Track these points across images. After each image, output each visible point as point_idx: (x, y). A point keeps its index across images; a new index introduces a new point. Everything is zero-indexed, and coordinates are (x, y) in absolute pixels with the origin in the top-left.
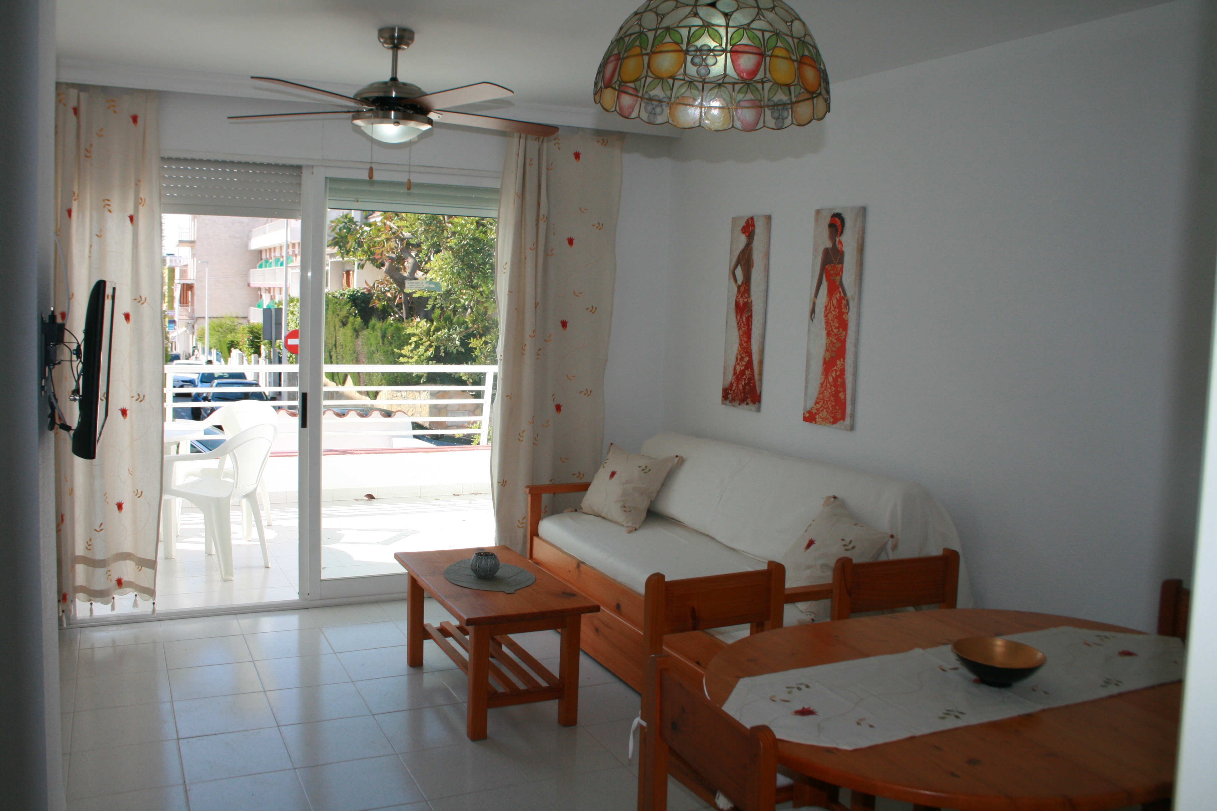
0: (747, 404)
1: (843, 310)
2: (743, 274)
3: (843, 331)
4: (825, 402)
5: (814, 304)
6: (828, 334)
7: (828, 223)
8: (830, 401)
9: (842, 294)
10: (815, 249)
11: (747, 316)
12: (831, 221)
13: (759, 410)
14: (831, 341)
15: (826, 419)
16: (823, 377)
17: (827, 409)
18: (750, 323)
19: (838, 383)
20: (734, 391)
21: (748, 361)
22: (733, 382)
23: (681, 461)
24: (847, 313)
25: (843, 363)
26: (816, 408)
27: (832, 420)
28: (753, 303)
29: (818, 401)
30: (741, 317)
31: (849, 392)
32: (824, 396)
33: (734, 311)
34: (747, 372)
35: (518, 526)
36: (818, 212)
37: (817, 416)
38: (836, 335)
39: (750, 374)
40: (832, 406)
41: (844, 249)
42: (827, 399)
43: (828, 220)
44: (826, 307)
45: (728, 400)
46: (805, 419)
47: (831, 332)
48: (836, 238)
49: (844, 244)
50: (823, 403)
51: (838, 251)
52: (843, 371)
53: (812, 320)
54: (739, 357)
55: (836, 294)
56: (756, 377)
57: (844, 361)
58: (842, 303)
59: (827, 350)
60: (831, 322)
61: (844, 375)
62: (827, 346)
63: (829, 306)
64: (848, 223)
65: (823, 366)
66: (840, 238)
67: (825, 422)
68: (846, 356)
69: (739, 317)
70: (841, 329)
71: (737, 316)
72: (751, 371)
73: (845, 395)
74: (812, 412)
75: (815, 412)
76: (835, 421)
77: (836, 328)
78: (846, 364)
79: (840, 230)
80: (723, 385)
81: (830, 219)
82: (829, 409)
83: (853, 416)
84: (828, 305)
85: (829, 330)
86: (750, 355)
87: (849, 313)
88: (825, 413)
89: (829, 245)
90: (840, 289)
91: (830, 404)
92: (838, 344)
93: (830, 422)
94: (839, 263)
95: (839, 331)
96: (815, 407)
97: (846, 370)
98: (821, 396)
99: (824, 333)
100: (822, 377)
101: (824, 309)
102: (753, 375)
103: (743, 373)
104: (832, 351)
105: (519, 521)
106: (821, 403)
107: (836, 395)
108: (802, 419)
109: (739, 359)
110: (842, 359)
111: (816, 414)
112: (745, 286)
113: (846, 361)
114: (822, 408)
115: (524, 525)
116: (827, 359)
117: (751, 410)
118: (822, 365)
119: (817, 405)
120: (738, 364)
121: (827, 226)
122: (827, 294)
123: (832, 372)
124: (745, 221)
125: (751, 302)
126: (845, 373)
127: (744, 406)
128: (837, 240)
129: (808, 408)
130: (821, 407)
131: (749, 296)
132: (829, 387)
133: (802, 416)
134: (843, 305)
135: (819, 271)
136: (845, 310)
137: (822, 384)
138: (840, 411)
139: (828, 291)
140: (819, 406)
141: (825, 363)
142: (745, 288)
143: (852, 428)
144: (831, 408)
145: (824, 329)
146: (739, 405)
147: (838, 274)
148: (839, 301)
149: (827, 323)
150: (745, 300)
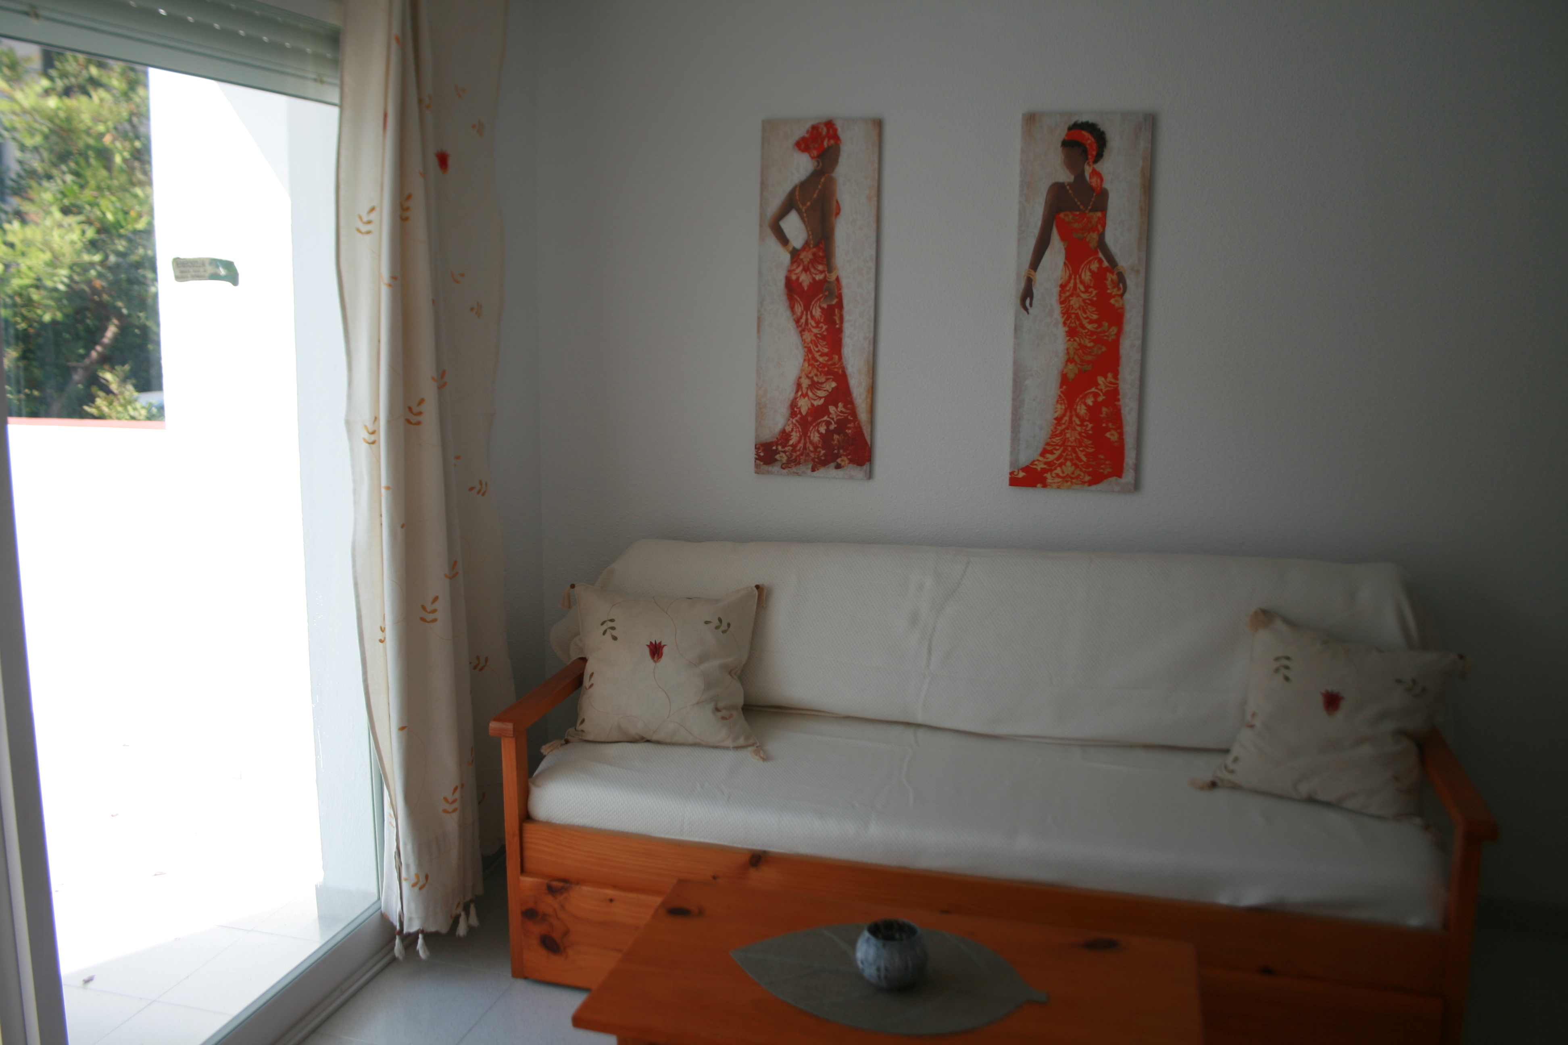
0: (838, 467)
1: (1109, 291)
2: (806, 227)
3: (1110, 327)
4: (1070, 449)
5: (1029, 283)
6: (1071, 333)
7: (1061, 139)
8: (1081, 446)
9: (1106, 264)
10: (1027, 185)
11: (825, 306)
12: (1067, 135)
13: (870, 476)
14: (1080, 344)
15: (1072, 478)
16: (1060, 408)
17: (1075, 461)
18: (837, 319)
19: (1102, 416)
20: (794, 446)
21: (833, 388)
22: (788, 429)
23: (762, 594)
24: (1122, 296)
25: (1113, 380)
26: (1046, 460)
27: (1087, 478)
28: (844, 282)
29: (1049, 448)
30: (807, 308)
31: (1130, 429)
32: (1065, 440)
33: (784, 298)
34: (832, 409)
35: (445, 811)
36: (1031, 119)
37: (1048, 475)
38: (1092, 333)
39: (841, 412)
40: (1087, 455)
41: (1106, 185)
42: (1074, 444)
43: (1061, 133)
44: (1063, 287)
45: (779, 464)
46: (1014, 481)
47: (1079, 329)
48: (1083, 166)
49: (1106, 177)
50: (1063, 451)
51: (1092, 189)
52: (1113, 395)
53: (1026, 309)
54: (805, 382)
55: (1090, 262)
56: (863, 416)
57: (1116, 376)
58: (1107, 279)
59: (1070, 360)
60: (1079, 312)
61: (1118, 400)
62: (1068, 353)
63: (1071, 285)
64: (1115, 141)
65: (1061, 387)
66: (1098, 167)
67: (1069, 483)
68: (1120, 369)
69: (799, 309)
70: (1106, 324)
71: (792, 308)
72: (845, 407)
73: (1121, 434)
74: (1036, 469)
75: (1042, 469)
76: (1096, 479)
77: (1091, 322)
78: (1121, 382)
79: (1094, 153)
80: (757, 436)
81: (1066, 131)
82: (1080, 460)
83: (1137, 468)
84: (1069, 281)
85: (1074, 325)
86: (842, 379)
87: (1127, 296)
88: (1069, 468)
89: (1065, 177)
90: (1101, 255)
91: (1082, 451)
92: (1100, 349)
93: (1084, 483)
94: (1094, 210)
95: (1100, 326)
96: (1041, 459)
97: (1121, 392)
98: (1057, 440)
99: (1061, 332)
100: (1059, 406)
101: (1056, 290)
102: (854, 414)
103: (818, 412)
104: (1082, 361)
105: (446, 799)
106: (1058, 453)
107: (1097, 436)
108: (1007, 481)
109: (804, 386)
110: (1110, 375)
111: (1044, 471)
112: (814, 250)
113: (1120, 377)
114: (1062, 460)
115: (456, 805)
116: (1071, 376)
117: (851, 478)
118: (1058, 385)
119: (1048, 456)
120: (804, 395)
121: (1060, 144)
122: (1065, 264)
123: (1085, 397)
124: (808, 125)
125: (838, 279)
126: (1120, 397)
127: (831, 471)
128: (1088, 170)
129: (1024, 460)
130: (1058, 459)
131: (830, 267)
132: (1078, 423)
133: (1008, 476)
134: (1108, 283)
135: (1039, 224)
136: (1115, 290)
137: (1058, 420)
138: (1107, 462)
139: (1068, 257)
140: (1050, 457)
141: (1064, 379)
142: (814, 254)
143: (1137, 486)
144: (1084, 459)
145: (1061, 325)
146: (813, 470)
147: (1094, 229)
148: (1099, 277)
149: (1067, 313)
150: (819, 277)
